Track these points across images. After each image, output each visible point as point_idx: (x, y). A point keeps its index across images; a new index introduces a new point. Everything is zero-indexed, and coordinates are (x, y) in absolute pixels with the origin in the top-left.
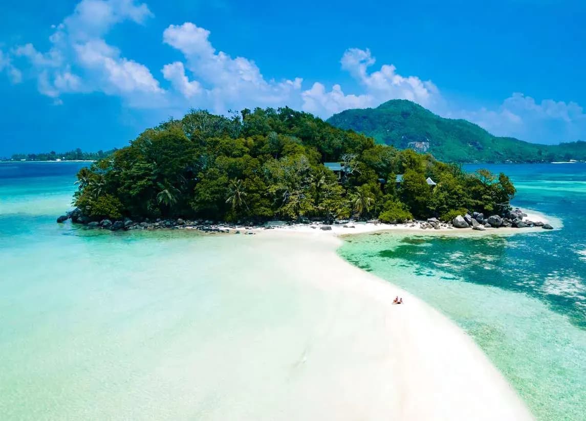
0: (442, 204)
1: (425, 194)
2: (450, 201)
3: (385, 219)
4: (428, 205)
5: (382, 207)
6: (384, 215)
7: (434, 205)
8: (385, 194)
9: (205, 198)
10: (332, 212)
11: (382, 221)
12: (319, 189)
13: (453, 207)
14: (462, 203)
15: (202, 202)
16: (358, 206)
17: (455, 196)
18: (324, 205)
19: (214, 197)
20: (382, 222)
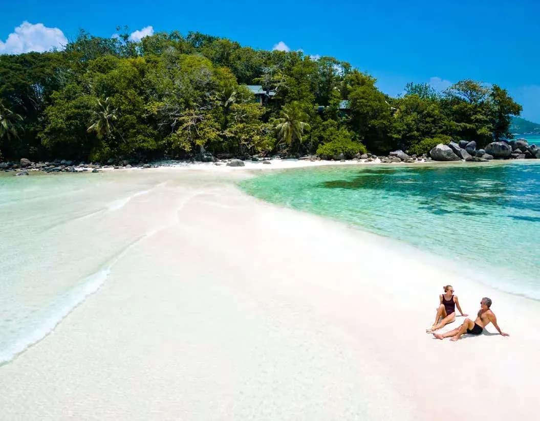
0: (410, 130)
1: (384, 115)
2: (422, 126)
3: (326, 153)
4: (388, 133)
5: (321, 138)
6: (324, 147)
7: (399, 132)
8: (325, 120)
9: (57, 125)
10: (246, 140)
11: (322, 157)
12: (227, 111)
13: (427, 133)
14: (441, 128)
15: (53, 131)
16: (285, 133)
17: (428, 119)
18: (234, 129)
19: (71, 124)
20: (322, 159)
